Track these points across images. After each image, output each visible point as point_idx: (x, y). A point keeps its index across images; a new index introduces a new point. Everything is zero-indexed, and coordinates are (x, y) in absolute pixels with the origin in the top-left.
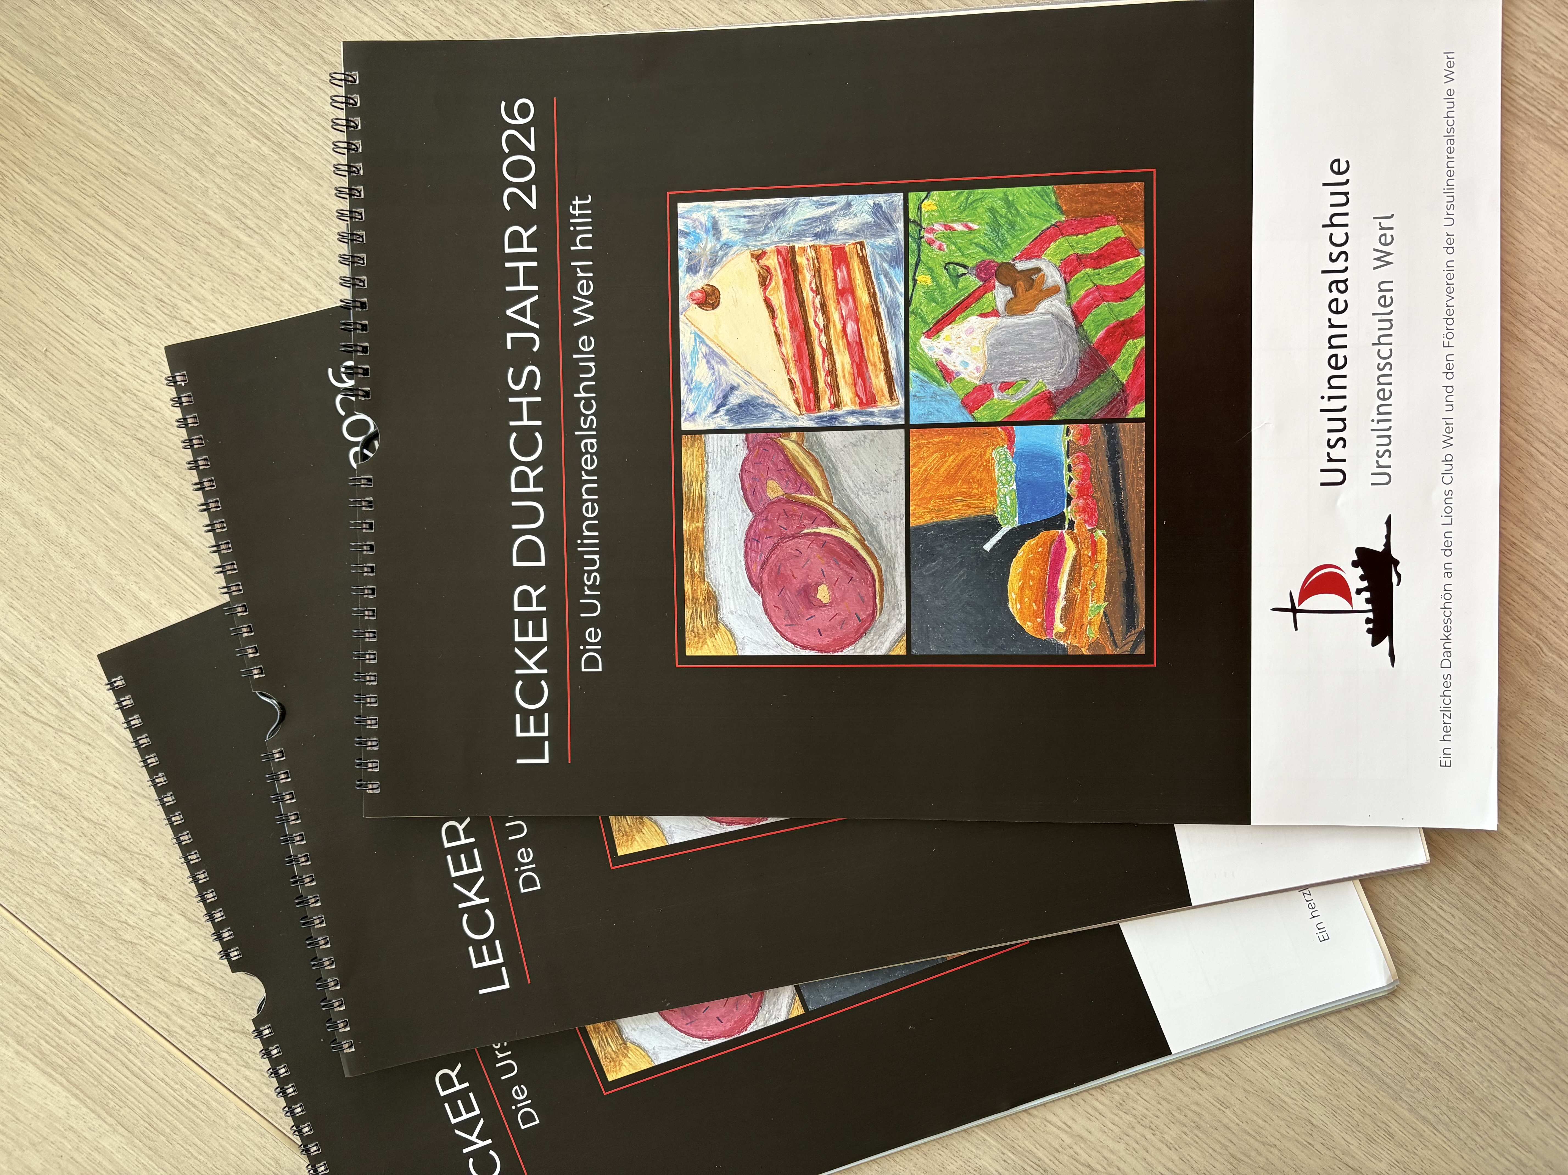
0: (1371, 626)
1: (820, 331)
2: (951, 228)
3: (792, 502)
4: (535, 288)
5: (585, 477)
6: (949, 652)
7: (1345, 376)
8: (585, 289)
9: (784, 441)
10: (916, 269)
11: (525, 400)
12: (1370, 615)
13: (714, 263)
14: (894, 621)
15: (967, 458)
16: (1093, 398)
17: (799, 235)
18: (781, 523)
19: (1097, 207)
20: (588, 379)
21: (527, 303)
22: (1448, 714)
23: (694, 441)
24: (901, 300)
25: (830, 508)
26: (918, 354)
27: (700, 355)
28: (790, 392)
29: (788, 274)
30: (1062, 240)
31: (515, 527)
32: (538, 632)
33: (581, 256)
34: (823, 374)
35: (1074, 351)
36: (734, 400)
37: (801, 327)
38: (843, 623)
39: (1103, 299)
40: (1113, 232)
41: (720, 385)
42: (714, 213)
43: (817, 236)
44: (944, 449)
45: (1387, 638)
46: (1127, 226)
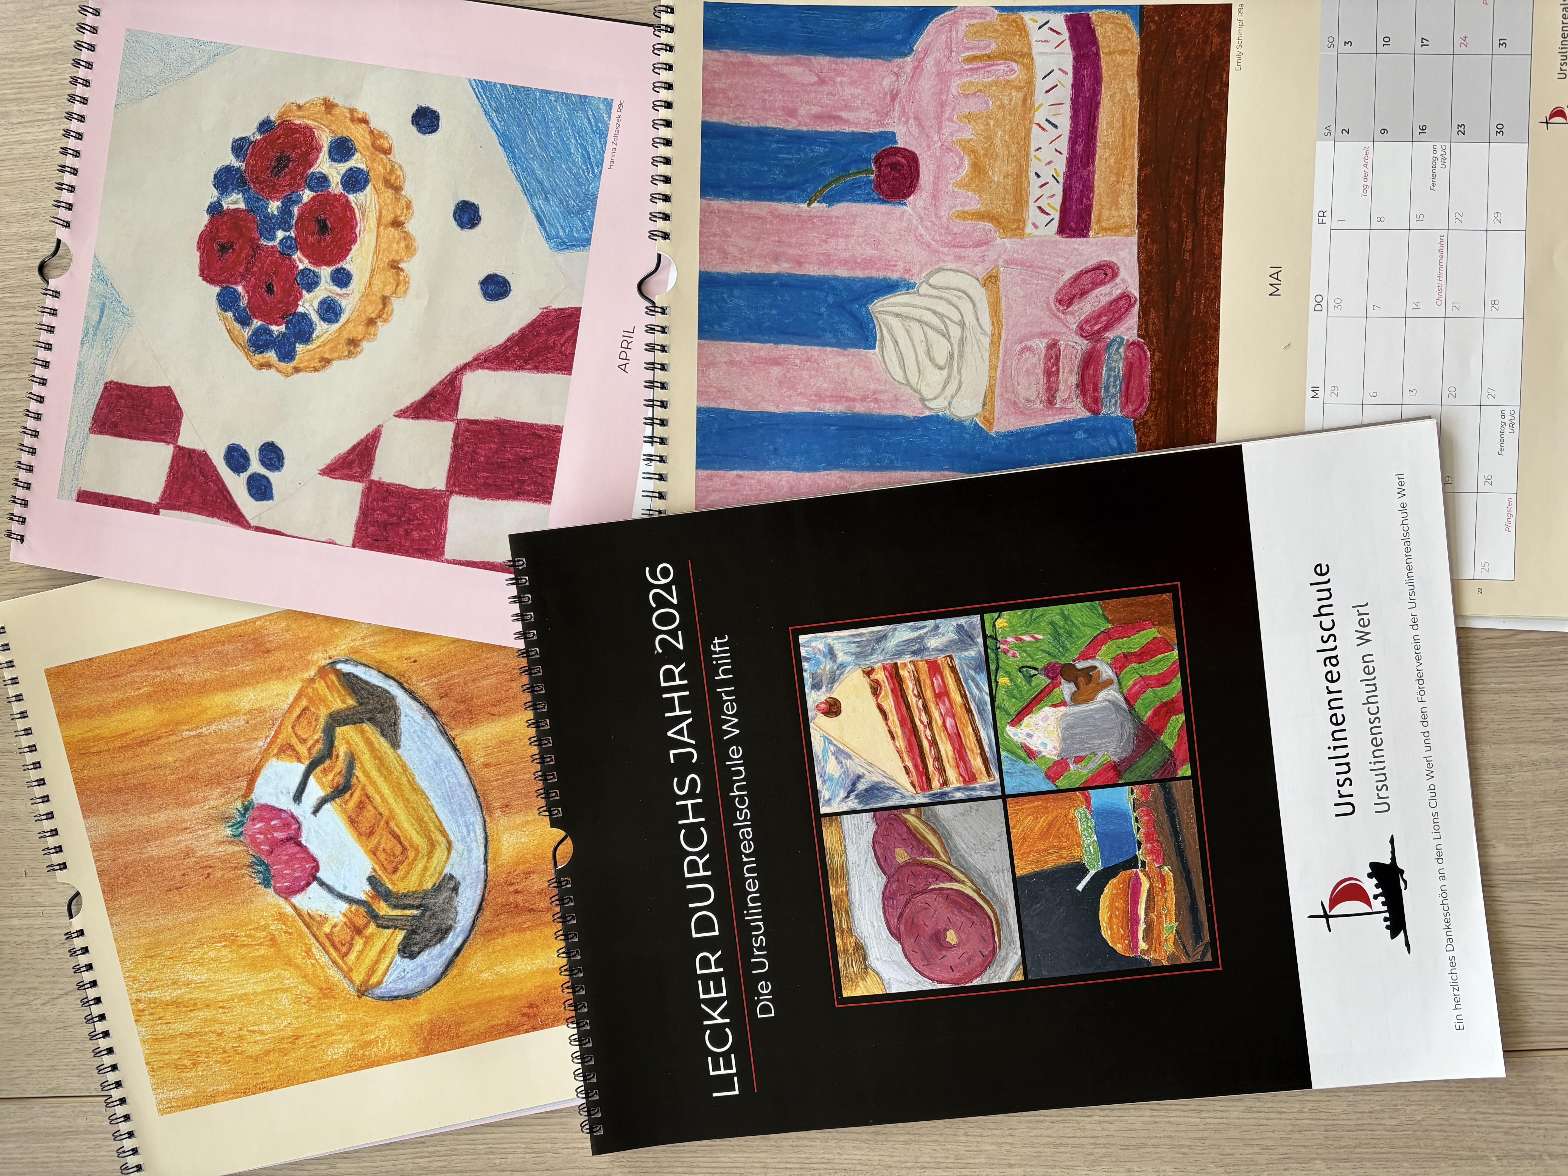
0: (1388, 923)
1: (925, 727)
2: (1021, 640)
3: (918, 865)
4: (689, 712)
5: (745, 860)
6: (1058, 975)
7: (1345, 730)
8: (730, 710)
9: (905, 816)
10: (996, 673)
11: (689, 803)
12: (1387, 915)
13: (833, 679)
14: (1011, 954)
15: (1054, 819)
16: (1149, 763)
17: (900, 654)
18: (911, 882)
19: (1136, 615)
20: (739, 780)
21: (684, 725)
22: (1456, 987)
23: (832, 821)
24: (988, 699)
25: (949, 867)
26: (1005, 739)
27: (830, 753)
28: (906, 776)
29: (894, 684)
30: (1110, 643)
31: (691, 905)
32: (718, 989)
33: (724, 683)
34: (931, 760)
35: (1129, 728)
36: (861, 786)
37: (910, 725)
38: (970, 959)
39: (1148, 686)
40: (1152, 633)
41: (849, 776)
42: (829, 641)
43: (914, 653)
44: (1036, 813)
45: (1402, 932)
46: (1162, 628)
